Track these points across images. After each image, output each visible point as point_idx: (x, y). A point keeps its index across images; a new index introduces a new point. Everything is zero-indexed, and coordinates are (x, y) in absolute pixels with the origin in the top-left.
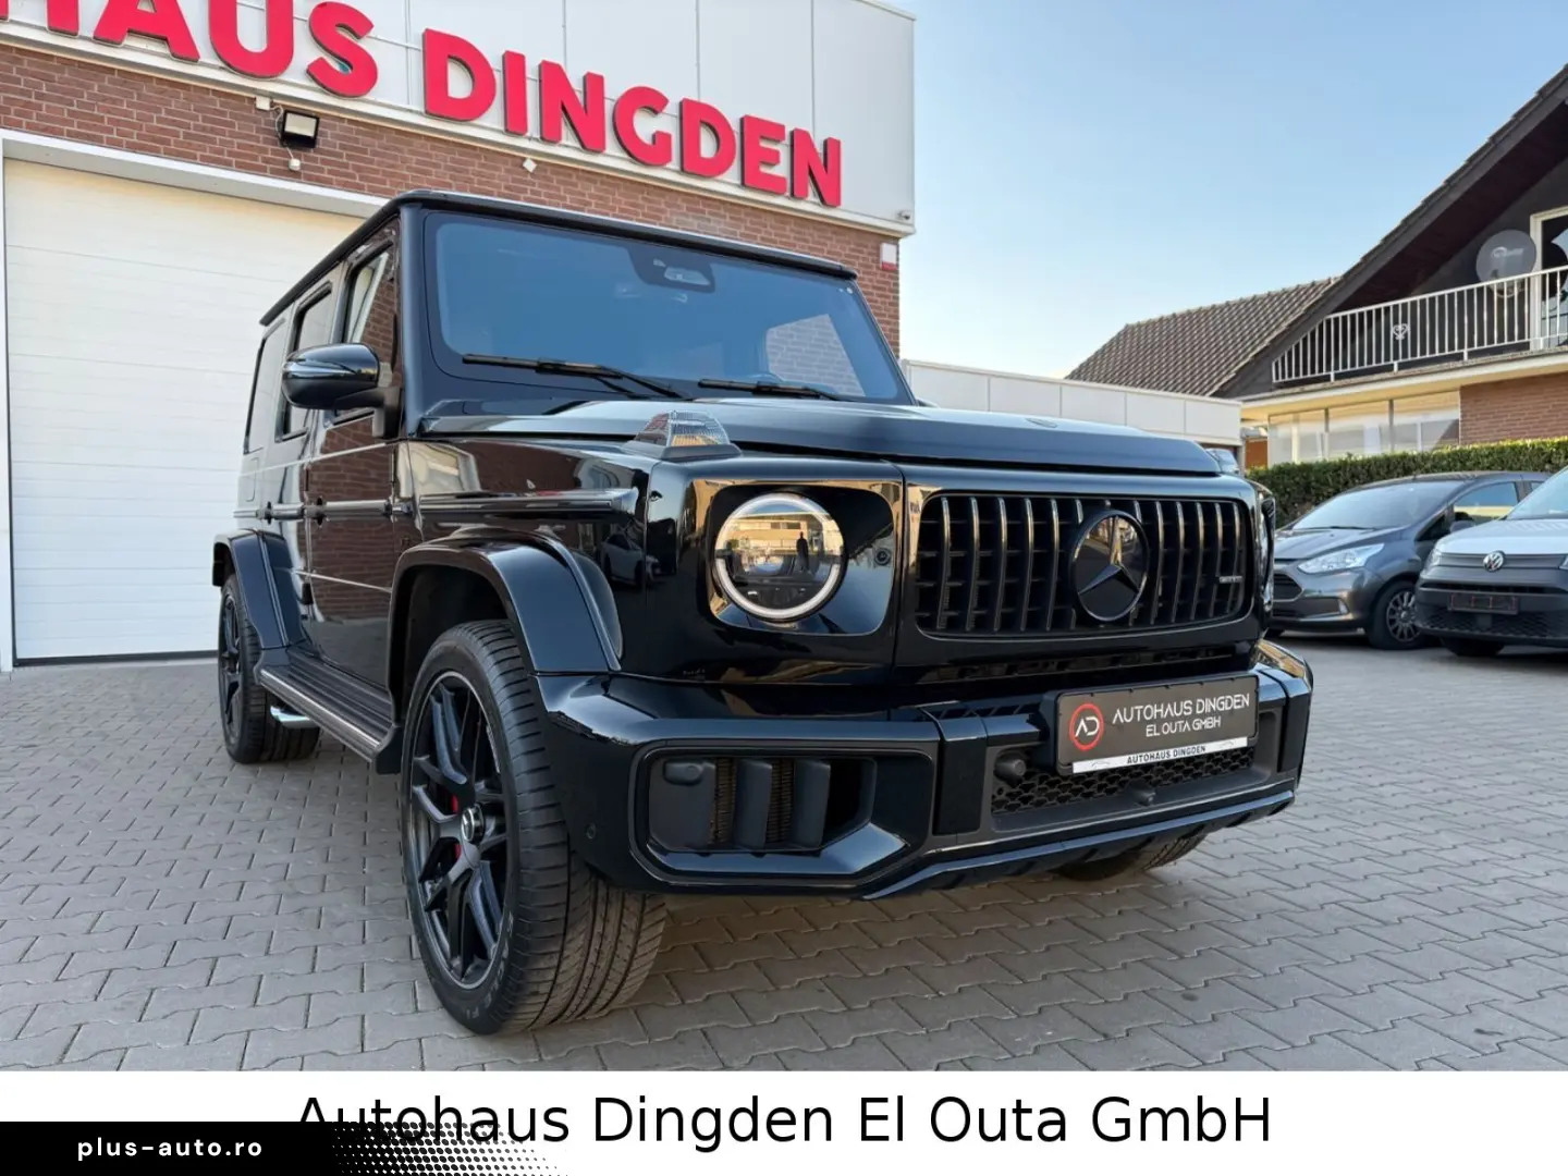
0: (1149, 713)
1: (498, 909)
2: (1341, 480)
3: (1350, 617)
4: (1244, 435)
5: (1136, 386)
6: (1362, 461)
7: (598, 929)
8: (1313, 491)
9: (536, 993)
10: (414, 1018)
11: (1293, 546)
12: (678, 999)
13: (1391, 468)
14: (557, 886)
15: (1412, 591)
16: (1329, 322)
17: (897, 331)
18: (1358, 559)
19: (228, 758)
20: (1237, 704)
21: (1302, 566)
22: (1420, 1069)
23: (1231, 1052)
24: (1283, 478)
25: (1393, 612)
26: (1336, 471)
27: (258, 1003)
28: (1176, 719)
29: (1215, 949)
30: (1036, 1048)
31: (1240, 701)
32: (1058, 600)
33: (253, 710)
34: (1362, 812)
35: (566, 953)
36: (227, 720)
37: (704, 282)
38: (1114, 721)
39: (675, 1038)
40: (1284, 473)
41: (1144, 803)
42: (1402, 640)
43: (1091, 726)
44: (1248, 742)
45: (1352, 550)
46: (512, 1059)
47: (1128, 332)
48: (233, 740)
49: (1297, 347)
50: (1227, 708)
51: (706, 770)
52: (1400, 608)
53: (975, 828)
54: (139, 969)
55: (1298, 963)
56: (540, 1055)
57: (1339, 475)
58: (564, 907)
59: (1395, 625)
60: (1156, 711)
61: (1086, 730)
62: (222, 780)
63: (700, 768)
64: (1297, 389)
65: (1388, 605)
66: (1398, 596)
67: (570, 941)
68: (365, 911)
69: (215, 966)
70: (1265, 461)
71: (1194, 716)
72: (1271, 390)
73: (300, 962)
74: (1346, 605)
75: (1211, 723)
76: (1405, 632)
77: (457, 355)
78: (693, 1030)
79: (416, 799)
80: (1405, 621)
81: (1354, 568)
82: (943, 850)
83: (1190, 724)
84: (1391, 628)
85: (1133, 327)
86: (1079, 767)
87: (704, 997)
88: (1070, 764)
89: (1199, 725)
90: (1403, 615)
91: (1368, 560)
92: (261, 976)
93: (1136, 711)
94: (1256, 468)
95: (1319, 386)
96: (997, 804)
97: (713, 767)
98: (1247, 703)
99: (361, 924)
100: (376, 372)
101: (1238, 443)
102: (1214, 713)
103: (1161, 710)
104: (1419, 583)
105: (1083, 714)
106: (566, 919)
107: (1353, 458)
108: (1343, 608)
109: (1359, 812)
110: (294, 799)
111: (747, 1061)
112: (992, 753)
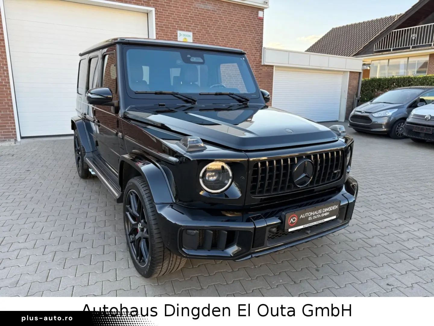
0: (310, 214)
1: (147, 252)
2: (390, 84)
3: (385, 130)
4: (363, 69)
5: (333, 54)
6: (397, 78)
7: (171, 259)
8: (381, 86)
9: (157, 273)
10: (128, 270)
11: (373, 108)
12: (192, 266)
13: (405, 81)
14: (161, 251)
15: (404, 123)
16: (393, 32)
17: (262, 38)
18: (390, 113)
19: (79, 177)
20: (334, 208)
21: (373, 115)
22: (370, 296)
23: (325, 289)
24: (373, 82)
25: (398, 128)
26: (388, 81)
27: (91, 264)
28: (317, 214)
29: (327, 254)
30: (277, 285)
31: (335, 207)
32: (289, 182)
33: (84, 167)
34: (374, 205)
35: (163, 265)
36: (78, 166)
37: (202, 61)
38: (300, 218)
39: (190, 279)
40: (373, 81)
41: (308, 234)
42: (399, 136)
43: (294, 220)
44: (336, 217)
45: (388, 111)
46: (151, 284)
47: (334, 31)
48: (80, 173)
49: (382, 39)
50: (331, 210)
51: (196, 233)
52: (400, 127)
53: (263, 245)
54: (62, 251)
55: (346, 259)
56: (158, 283)
57: (389, 82)
58: (163, 256)
59: (398, 132)
60: (312, 213)
61: (293, 221)
62: (78, 185)
63: (195, 232)
64: (381, 53)
65: (396, 127)
66: (400, 124)
67: (165, 263)
68: (115, 233)
69: (80, 251)
70: (368, 77)
71: (322, 213)
72: (373, 53)
73: (100, 251)
74: (384, 126)
75: (326, 214)
76: (401, 134)
77: (133, 91)
78: (195, 276)
79: (127, 215)
80: (401, 131)
81: (388, 116)
82: (255, 251)
83: (321, 215)
84: (396, 133)
85: (334, 29)
86: (290, 230)
87: (198, 265)
88: (288, 230)
89: (323, 215)
90: (400, 129)
91: (393, 114)
92: (91, 255)
93: (306, 215)
94: (365, 79)
95: (387, 52)
96: (269, 238)
97: (198, 232)
98: (337, 207)
99: (115, 238)
100: (112, 96)
101: (361, 71)
102: (327, 212)
103: (313, 213)
104: (406, 122)
105: (292, 218)
106: (163, 258)
107: (394, 77)
108: (383, 127)
109: (373, 205)
110: (97, 192)
111: (207, 287)
112: (268, 229)
